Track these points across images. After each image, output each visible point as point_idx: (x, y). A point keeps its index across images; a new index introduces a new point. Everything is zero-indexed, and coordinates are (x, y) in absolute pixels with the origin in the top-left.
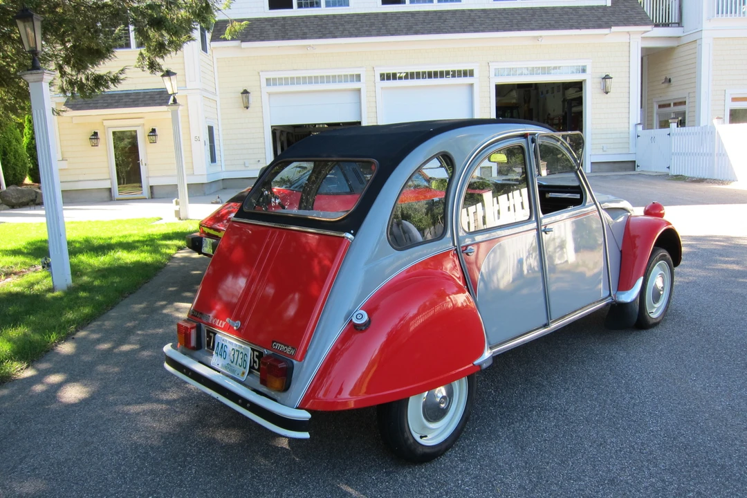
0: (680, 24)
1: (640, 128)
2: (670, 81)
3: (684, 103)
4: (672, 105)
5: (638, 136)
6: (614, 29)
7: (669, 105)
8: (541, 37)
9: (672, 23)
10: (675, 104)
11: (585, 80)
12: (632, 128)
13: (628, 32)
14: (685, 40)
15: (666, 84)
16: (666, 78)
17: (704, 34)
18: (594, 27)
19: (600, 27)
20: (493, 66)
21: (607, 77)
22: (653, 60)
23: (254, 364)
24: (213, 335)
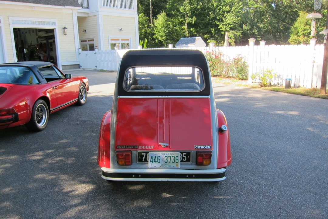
0: (88, 8)
1: (80, 50)
2: (85, 31)
3: (93, 40)
4: (87, 41)
5: (80, 54)
6: (66, 7)
7: (86, 41)
8: (34, 6)
9: (84, 7)
10: (89, 41)
11: (55, 29)
12: (77, 50)
13: (72, 9)
14: (90, 15)
15: (84, 32)
16: (84, 30)
17: (99, 13)
18: (58, 5)
19: (60, 5)
20: (11, 19)
21: (65, 28)
22: (81, 20)
23: (183, 159)
24: (145, 154)
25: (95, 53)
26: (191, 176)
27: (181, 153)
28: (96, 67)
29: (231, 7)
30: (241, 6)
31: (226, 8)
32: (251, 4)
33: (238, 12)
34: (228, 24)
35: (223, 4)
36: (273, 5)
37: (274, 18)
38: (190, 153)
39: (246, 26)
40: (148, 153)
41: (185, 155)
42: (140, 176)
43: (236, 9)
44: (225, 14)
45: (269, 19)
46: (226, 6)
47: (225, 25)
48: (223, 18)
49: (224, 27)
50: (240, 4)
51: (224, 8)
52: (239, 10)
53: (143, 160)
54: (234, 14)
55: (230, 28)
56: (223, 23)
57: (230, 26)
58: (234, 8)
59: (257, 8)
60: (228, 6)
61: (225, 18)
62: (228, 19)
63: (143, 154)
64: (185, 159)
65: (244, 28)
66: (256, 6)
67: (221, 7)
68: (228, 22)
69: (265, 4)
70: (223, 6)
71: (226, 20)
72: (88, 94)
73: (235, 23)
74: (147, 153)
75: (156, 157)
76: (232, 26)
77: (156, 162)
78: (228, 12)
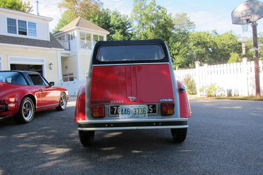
0: (69, 50)
1: (62, 81)
2: (67, 67)
3: (73, 74)
4: (68, 75)
5: (62, 84)
6: (53, 48)
7: (67, 75)
8: (28, 48)
9: (66, 49)
10: (69, 75)
11: (43, 65)
12: (60, 81)
13: (57, 50)
14: (71, 55)
15: (66, 68)
16: (66, 67)
17: (78, 53)
18: (46, 47)
19: (48, 47)
20: (9, 57)
21: (51, 64)
22: (64, 59)
23: (150, 111)
24: (116, 108)
25: (74, 83)
26: (157, 124)
27: (147, 105)
28: (75, 93)
29: (178, 51)
30: (186, 50)
31: (174, 51)
32: (193, 49)
33: (184, 54)
34: (177, 63)
35: (172, 49)
36: (210, 49)
37: (212, 59)
38: (155, 105)
39: (191, 65)
40: (119, 106)
41: (151, 107)
42: (112, 125)
43: (182, 52)
44: (175, 56)
45: (208, 59)
46: (175, 50)
47: (175, 64)
48: (173, 59)
49: (174, 66)
50: (186, 48)
51: (174, 52)
52: (185, 52)
53: (115, 113)
54: (181, 56)
55: (179, 66)
56: (173, 63)
57: (179, 65)
58: (181, 51)
59: (198, 51)
60: (176, 50)
61: (174, 58)
62: (177, 60)
63: (114, 107)
64: (151, 111)
65: (190, 66)
66: (197, 50)
67: (171, 51)
68: (177, 62)
69: (204, 49)
70: (173, 50)
71: (176, 60)
72: (67, 102)
73: (182, 62)
74: (117, 107)
75: (126, 109)
76: (180, 64)
77: (126, 114)
78: (177, 54)
